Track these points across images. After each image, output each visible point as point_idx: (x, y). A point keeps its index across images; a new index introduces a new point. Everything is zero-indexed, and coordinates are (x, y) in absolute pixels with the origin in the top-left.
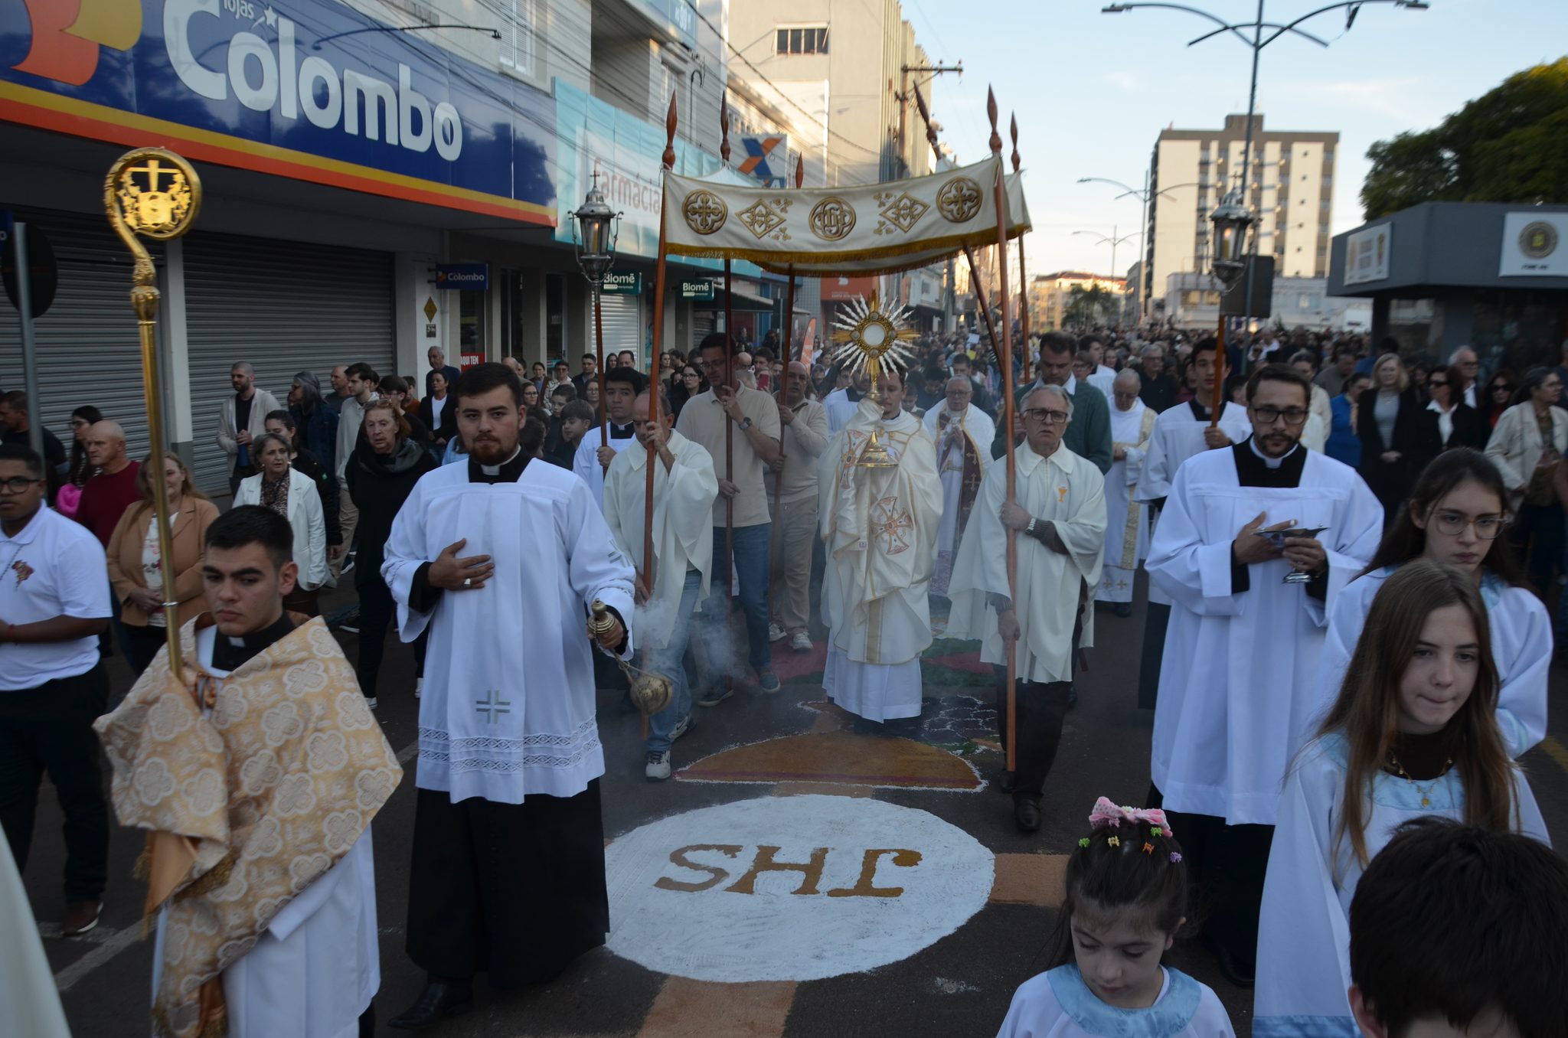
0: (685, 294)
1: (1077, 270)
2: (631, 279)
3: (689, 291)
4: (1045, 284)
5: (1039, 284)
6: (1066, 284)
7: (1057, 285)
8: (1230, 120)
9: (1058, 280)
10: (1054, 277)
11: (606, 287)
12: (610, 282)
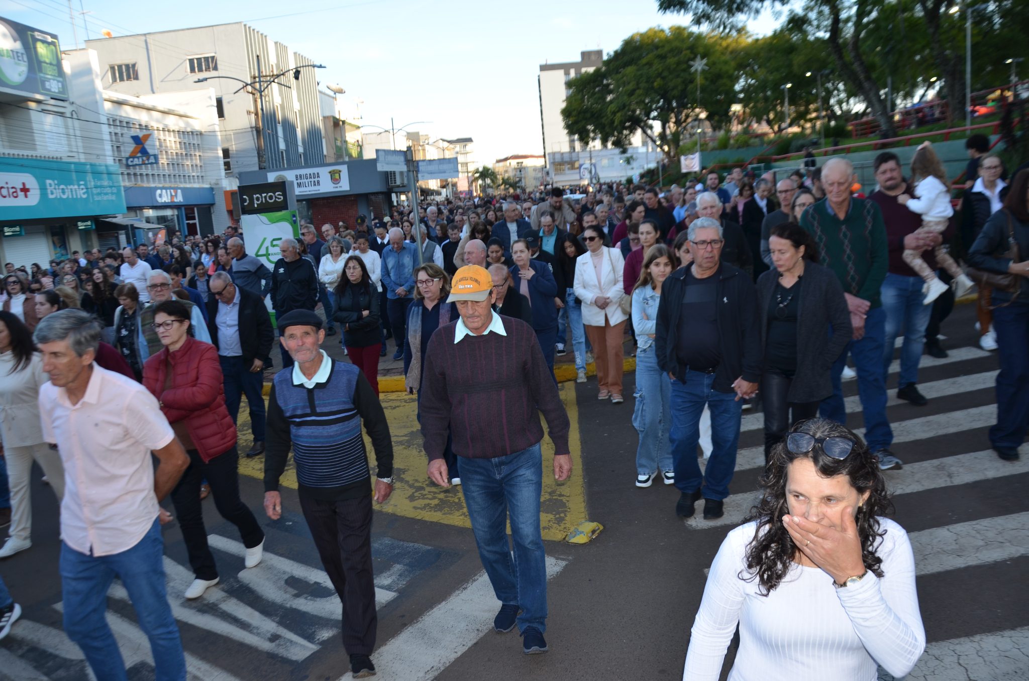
0: (80, 228)
1: (521, 154)
2: (17, 229)
3: (81, 226)
4: (501, 164)
5: (498, 165)
6: (514, 163)
7: (508, 165)
8: (584, 54)
9: (508, 161)
10: (506, 159)
11: (7, 234)
12: (8, 231)
